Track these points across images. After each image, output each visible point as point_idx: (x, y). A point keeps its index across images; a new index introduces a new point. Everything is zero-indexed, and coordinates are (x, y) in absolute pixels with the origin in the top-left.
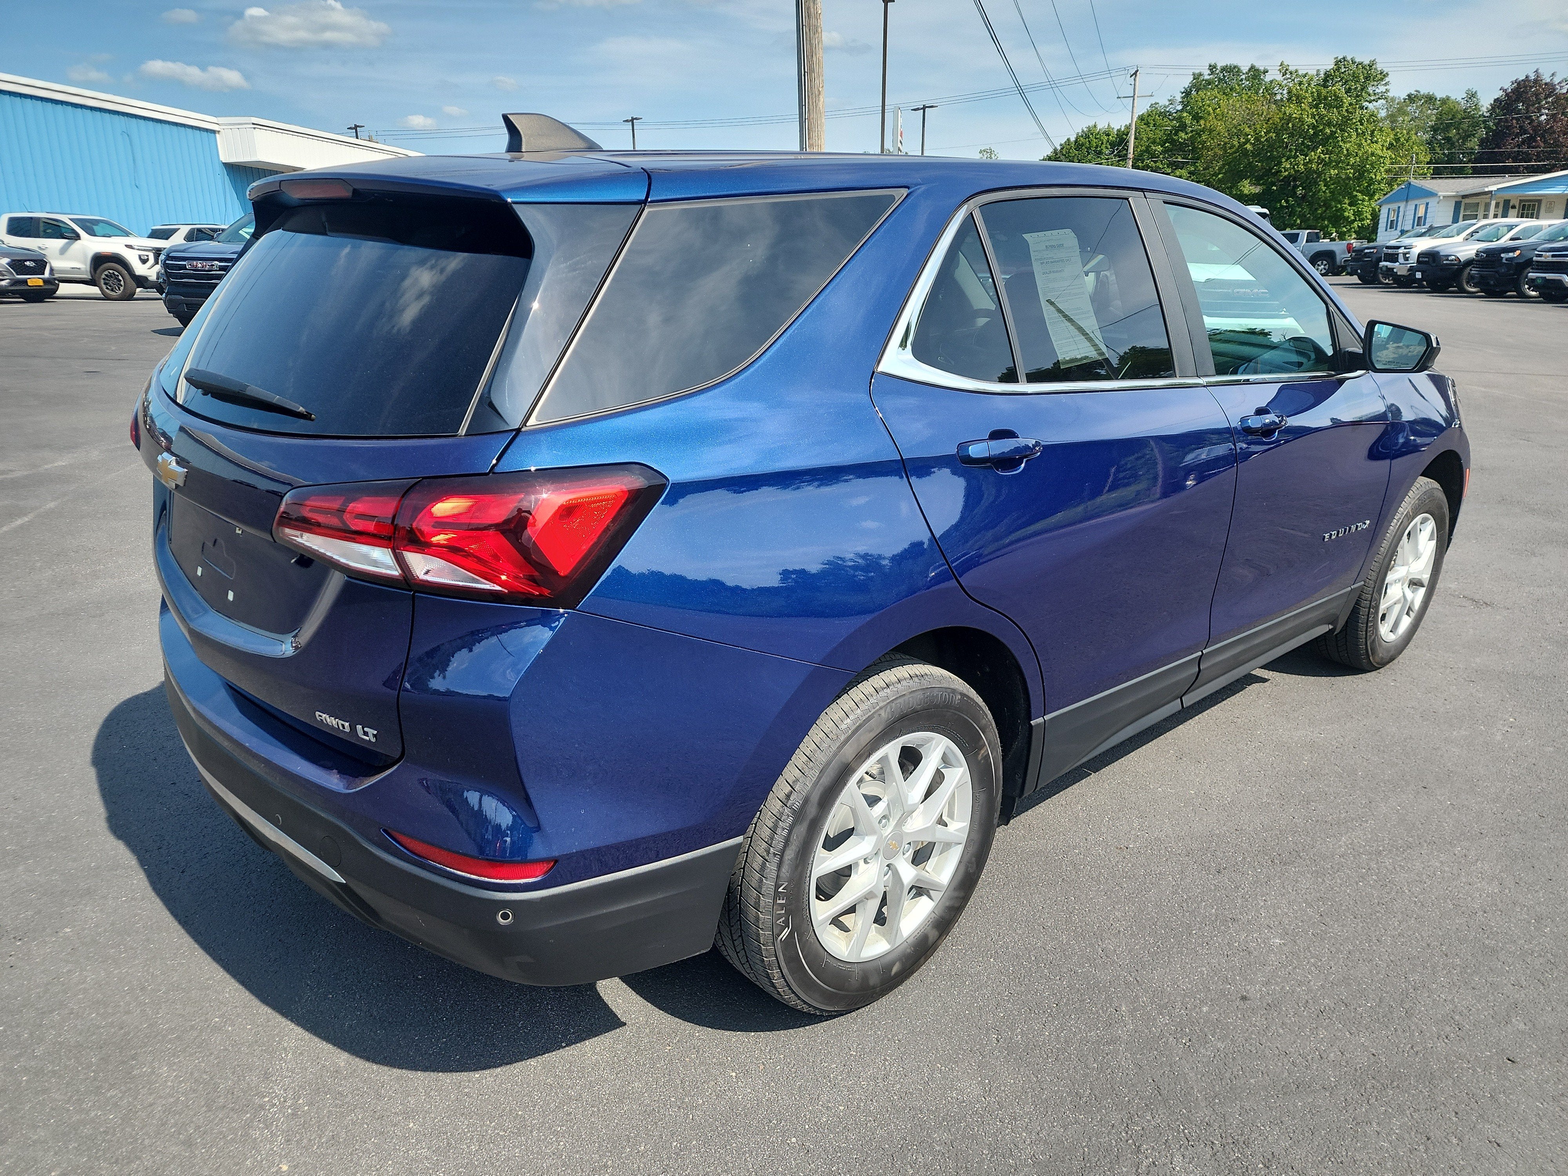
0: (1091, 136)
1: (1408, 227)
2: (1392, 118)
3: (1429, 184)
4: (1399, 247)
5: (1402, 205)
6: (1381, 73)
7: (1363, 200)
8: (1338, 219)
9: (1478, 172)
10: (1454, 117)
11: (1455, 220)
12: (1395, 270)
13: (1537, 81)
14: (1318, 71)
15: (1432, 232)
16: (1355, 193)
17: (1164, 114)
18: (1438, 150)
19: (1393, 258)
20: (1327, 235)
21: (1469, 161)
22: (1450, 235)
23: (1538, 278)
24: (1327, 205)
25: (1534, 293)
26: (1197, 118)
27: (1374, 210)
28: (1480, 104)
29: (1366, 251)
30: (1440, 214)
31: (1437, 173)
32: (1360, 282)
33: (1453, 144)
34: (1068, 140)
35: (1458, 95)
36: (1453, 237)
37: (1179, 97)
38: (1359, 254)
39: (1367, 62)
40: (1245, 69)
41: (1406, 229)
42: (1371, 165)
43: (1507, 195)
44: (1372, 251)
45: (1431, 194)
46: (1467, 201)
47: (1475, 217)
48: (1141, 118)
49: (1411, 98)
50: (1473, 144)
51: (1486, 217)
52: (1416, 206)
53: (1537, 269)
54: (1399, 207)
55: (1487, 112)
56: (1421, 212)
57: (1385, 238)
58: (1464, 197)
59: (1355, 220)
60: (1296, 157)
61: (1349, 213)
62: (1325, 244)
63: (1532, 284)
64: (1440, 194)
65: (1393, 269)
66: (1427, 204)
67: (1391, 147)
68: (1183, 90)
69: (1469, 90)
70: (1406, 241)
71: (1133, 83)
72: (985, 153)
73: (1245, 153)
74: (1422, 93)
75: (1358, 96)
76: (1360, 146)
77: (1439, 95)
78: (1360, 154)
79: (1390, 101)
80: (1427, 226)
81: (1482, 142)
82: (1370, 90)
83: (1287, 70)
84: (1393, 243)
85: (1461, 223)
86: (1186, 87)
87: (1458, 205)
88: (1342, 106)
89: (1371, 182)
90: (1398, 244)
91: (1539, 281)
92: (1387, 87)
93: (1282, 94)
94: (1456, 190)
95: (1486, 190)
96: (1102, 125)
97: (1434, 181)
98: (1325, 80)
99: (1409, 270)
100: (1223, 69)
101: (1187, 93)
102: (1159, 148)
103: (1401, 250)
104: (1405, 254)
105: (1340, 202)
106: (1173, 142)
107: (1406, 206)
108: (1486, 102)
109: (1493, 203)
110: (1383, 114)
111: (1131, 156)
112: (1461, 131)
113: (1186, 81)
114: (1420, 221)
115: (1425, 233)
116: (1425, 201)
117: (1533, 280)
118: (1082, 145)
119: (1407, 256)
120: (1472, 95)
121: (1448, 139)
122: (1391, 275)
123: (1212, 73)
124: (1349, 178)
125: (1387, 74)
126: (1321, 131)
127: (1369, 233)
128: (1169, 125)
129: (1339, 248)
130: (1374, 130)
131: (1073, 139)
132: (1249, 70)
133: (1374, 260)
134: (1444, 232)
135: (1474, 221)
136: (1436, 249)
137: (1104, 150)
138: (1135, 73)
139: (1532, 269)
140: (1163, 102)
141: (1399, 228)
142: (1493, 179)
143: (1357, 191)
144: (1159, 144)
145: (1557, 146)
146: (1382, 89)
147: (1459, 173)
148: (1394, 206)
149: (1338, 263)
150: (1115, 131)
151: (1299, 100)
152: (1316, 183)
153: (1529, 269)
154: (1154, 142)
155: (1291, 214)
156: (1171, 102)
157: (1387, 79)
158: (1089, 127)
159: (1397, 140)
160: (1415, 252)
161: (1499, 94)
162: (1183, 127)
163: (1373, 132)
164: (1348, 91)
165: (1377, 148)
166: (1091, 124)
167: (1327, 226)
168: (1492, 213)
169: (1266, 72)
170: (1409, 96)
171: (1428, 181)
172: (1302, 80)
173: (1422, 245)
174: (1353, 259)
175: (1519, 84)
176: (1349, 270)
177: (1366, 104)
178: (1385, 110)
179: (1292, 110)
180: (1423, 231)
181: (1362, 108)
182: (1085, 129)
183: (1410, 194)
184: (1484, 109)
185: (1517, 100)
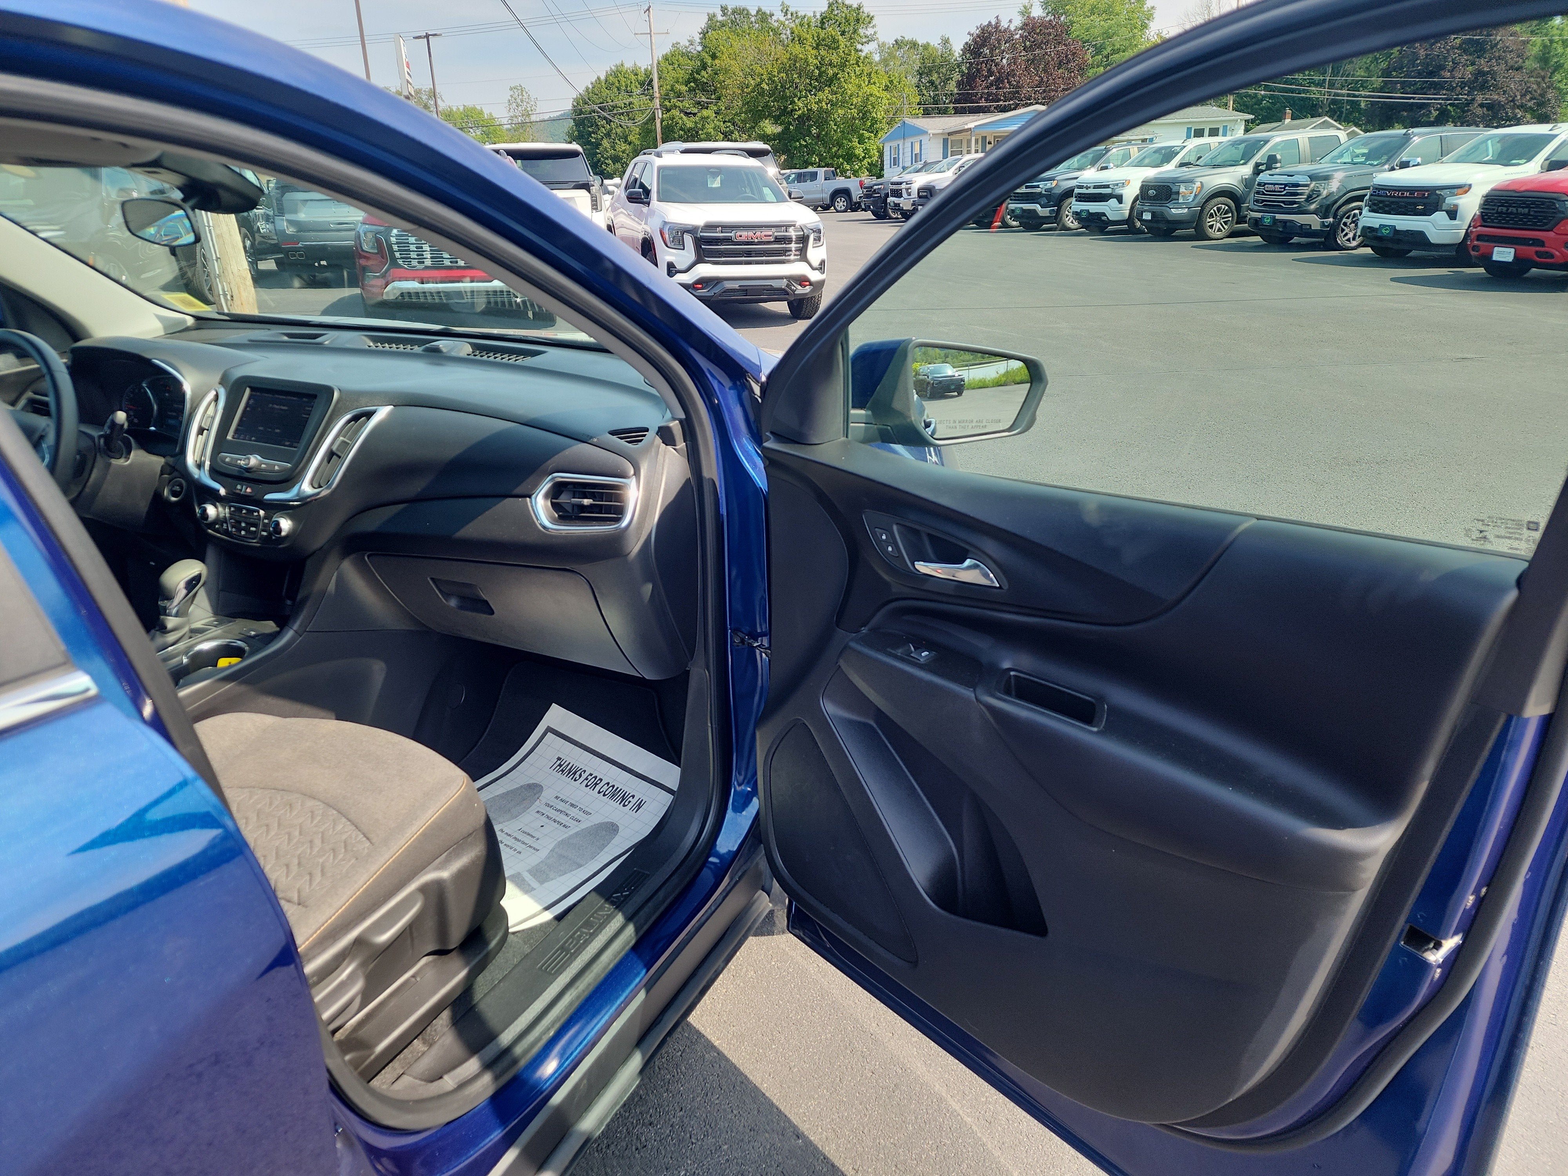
0: (619, 75)
1: (908, 164)
2: (885, 62)
3: (922, 123)
4: (901, 183)
5: (901, 143)
6: (868, 16)
7: (869, 138)
8: (850, 157)
9: (958, 112)
10: (934, 61)
11: (945, 156)
12: (901, 205)
13: (997, 27)
14: (814, 12)
15: (927, 168)
16: (861, 132)
17: (686, 55)
18: (925, 92)
19: (897, 194)
20: (843, 173)
21: (951, 102)
22: (942, 170)
23: (1016, 208)
24: (840, 145)
25: (1015, 223)
26: (714, 57)
27: (878, 148)
28: (953, 49)
29: (875, 187)
30: (933, 151)
31: (927, 113)
32: (875, 218)
33: (936, 87)
34: (599, 78)
35: (935, 42)
36: (944, 171)
37: (697, 38)
38: (870, 192)
39: (855, 6)
40: (753, 12)
41: (906, 166)
42: (871, 105)
43: (984, 132)
44: (880, 187)
45: (924, 132)
46: (951, 138)
47: (961, 153)
48: (666, 58)
49: (898, 44)
50: (952, 87)
51: (969, 152)
52: (912, 143)
53: (1015, 200)
54: (898, 145)
55: (959, 57)
56: (917, 150)
57: (891, 174)
58: (950, 134)
59: (864, 158)
60: (806, 97)
61: (859, 151)
62: (840, 182)
63: (1013, 215)
64: (929, 132)
65: (899, 204)
66: (921, 141)
67: (887, 88)
68: (700, 30)
69: (942, 36)
70: (907, 177)
71: (647, 20)
72: (515, 91)
73: (762, 93)
74: (906, 39)
75: (851, 38)
76: (859, 86)
77: (921, 41)
78: (860, 94)
79: (881, 46)
80: (922, 162)
81: (959, 84)
82: (861, 31)
83: (787, 10)
84: (896, 179)
85: (950, 159)
86: (703, 27)
87: (945, 141)
88: (838, 48)
89: (875, 121)
90: (900, 180)
91: (1018, 212)
92: (875, 29)
93: (786, 35)
94: (942, 128)
95: (966, 127)
96: (628, 65)
97: (925, 120)
98: (822, 23)
99: (913, 205)
100: (734, 12)
101: (704, 34)
102: (684, 88)
103: (904, 186)
104: (907, 189)
105: (851, 141)
106: (695, 80)
107: (904, 144)
108: (957, 48)
109: (973, 139)
110: (877, 58)
111: (657, 95)
112: (941, 75)
113: (702, 22)
114: (917, 158)
115: (922, 168)
116: (918, 138)
117: (1013, 211)
118: (613, 84)
119: (909, 191)
120: (946, 42)
121: (932, 83)
122: (899, 210)
123: (724, 14)
124: (854, 118)
125: (873, 17)
126: (824, 72)
127: (877, 170)
128: (690, 65)
129: (852, 184)
130: (871, 73)
131: (603, 78)
132: (758, 12)
133: (883, 195)
134: (937, 167)
135: (959, 157)
136: (931, 184)
137: (635, 90)
138: (648, 9)
139: (1011, 200)
140: (684, 42)
141: (901, 165)
142: (971, 118)
143: (863, 130)
144: (682, 84)
145: (1019, 87)
146: (870, 31)
147: (943, 112)
148: (894, 144)
149: (854, 200)
150: (643, 70)
151: (801, 41)
152: (827, 122)
153: (1008, 201)
154: (677, 82)
155: (811, 153)
156: (691, 43)
157: (874, 22)
158: (617, 66)
159: (891, 82)
160: (915, 187)
161: (968, 39)
162: (704, 67)
163: (869, 75)
164: (843, 33)
165: (874, 90)
166: (619, 63)
167: (842, 164)
168: (973, 151)
169: (772, 15)
170: (896, 41)
171: (919, 120)
172: (804, 22)
173: (920, 180)
174: (867, 196)
175: (983, 30)
176: (863, 207)
177: (859, 47)
178: (878, 54)
179: (797, 49)
180: (920, 166)
181: (857, 51)
182: (613, 68)
183: (907, 132)
184: (957, 54)
185: (983, 45)
